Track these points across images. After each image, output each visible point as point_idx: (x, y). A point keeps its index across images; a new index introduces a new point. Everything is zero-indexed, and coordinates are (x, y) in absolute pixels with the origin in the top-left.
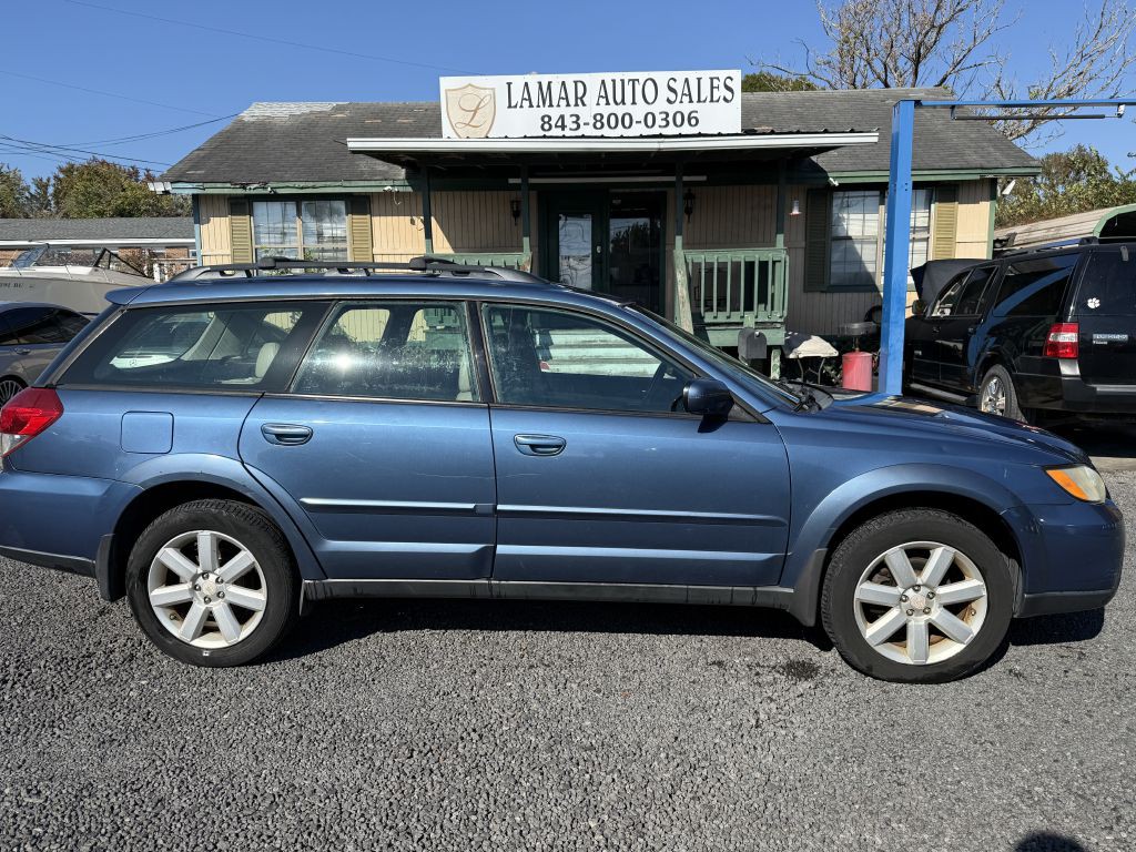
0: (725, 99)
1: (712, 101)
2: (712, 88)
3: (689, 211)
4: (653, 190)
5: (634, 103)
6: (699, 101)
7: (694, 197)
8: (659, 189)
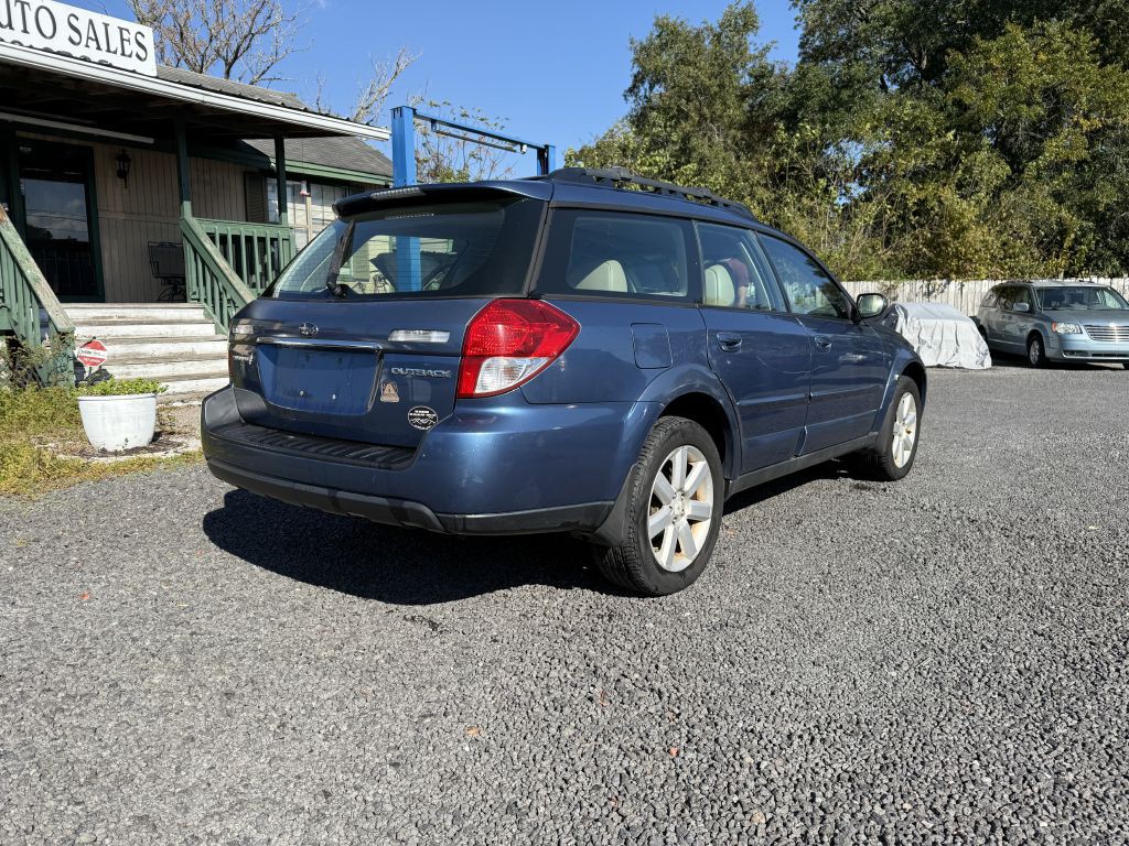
0: (138, 56)
1: (123, 54)
2: (122, 40)
3: (122, 174)
4: (75, 142)
5: (25, 31)
6: (108, 51)
7: (129, 160)
8: (82, 143)
